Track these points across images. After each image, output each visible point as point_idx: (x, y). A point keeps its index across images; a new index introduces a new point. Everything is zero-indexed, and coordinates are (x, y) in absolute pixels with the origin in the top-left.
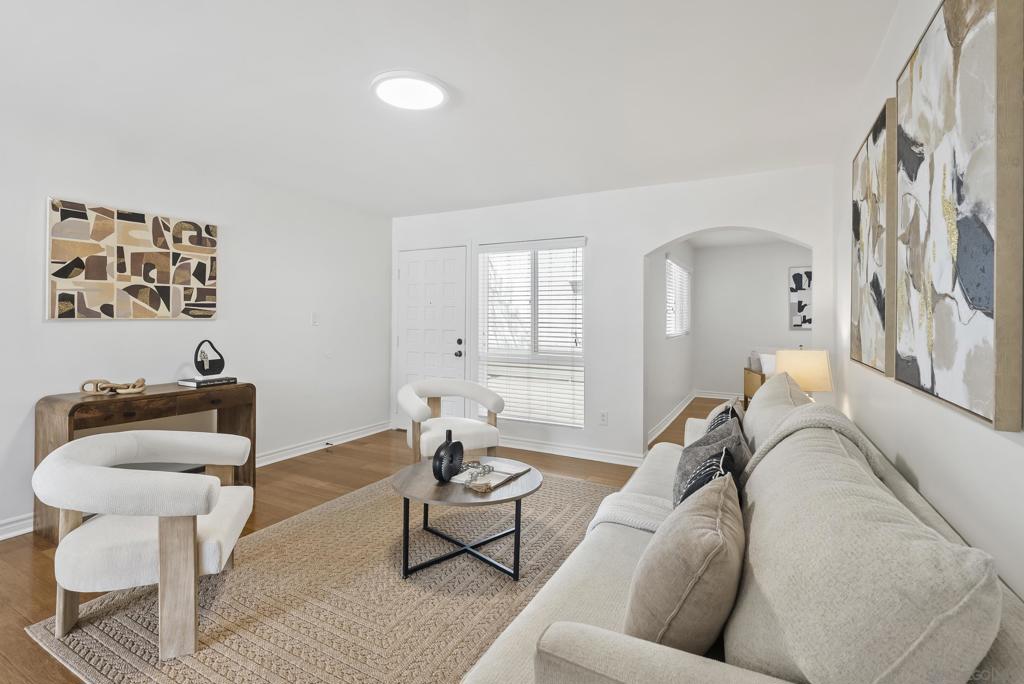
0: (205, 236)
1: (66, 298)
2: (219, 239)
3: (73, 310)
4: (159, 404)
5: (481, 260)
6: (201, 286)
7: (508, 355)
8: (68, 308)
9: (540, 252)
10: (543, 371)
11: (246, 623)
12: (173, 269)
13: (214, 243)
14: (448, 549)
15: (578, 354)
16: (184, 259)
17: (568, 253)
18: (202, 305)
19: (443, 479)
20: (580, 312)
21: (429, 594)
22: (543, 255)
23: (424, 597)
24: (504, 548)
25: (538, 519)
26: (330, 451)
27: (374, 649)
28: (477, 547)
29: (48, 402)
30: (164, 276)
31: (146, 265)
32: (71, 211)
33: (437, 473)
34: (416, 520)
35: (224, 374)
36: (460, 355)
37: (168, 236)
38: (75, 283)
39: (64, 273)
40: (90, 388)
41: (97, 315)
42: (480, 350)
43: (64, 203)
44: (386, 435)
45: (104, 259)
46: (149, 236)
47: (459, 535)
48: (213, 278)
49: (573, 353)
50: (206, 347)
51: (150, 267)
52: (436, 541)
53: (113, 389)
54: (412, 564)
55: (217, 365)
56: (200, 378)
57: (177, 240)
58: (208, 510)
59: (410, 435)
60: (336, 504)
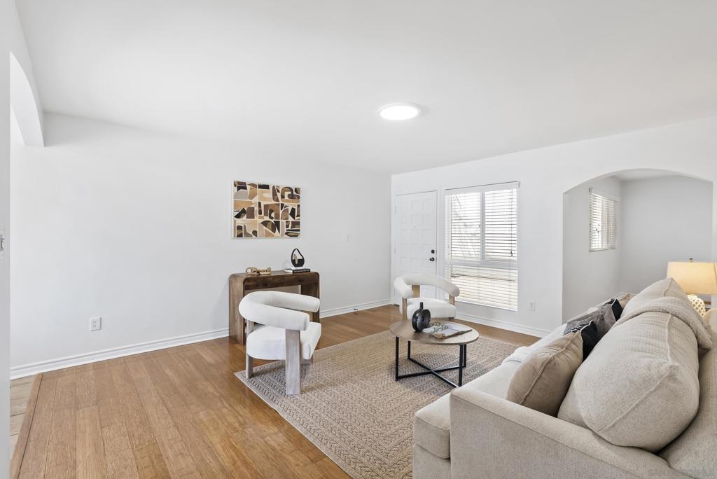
0: (294, 194)
1: (239, 228)
2: (301, 195)
3: (242, 234)
4: (277, 280)
5: (446, 200)
6: (293, 220)
7: (464, 261)
8: (240, 232)
9: (486, 193)
10: (488, 272)
11: (321, 387)
12: (281, 212)
13: (299, 197)
14: (421, 370)
15: (514, 261)
16: (286, 206)
17: (506, 193)
18: (293, 231)
19: (418, 330)
20: (515, 232)
21: (409, 390)
22: (488, 195)
23: (406, 390)
24: (455, 375)
25: (479, 363)
26: (356, 313)
27: (380, 408)
28: (437, 371)
29: (234, 277)
30: (277, 216)
31: (270, 210)
32: (241, 186)
33: (415, 325)
34: (403, 353)
35: (305, 267)
36: (433, 260)
37: (279, 195)
38: (243, 221)
39: (238, 216)
40: (249, 271)
41: (251, 236)
42: (446, 257)
43: (239, 183)
44: (388, 307)
45: (254, 208)
46: (271, 195)
47: (428, 365)
48: (298, 216)
49: (510, 261)
50: (296, 252)
51: (271, 211)
52: (415, 365)
53: (258, 272)
54: (400, 374)
55: (301, 262)
56: (294, 268)
57: (283, 197)
58: (305, 329)
59: (401, 307)
60: (361, 340)
